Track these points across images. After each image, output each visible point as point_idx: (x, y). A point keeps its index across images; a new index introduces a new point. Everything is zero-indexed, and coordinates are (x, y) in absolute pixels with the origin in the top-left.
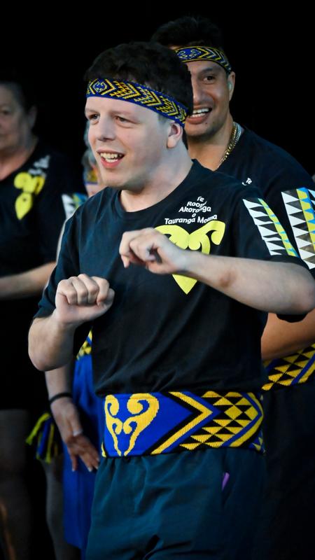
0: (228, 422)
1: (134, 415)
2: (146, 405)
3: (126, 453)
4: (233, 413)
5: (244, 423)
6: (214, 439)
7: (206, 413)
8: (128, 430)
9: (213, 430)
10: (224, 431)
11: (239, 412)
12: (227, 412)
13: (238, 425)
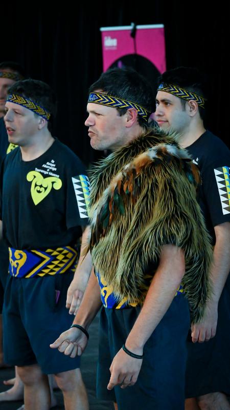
0: (58, 262)
1: (17, 260)
2: (21, 256)
3: (16, 276)
4: (60, 257)
5: (66, 261)
6: (52, 271)
7: (48, 259)
8: (16, 266)
9: (51, 267)
10: (57, 266)
11: (63, 257)
12: (58, 258)
13: (63, 263)
